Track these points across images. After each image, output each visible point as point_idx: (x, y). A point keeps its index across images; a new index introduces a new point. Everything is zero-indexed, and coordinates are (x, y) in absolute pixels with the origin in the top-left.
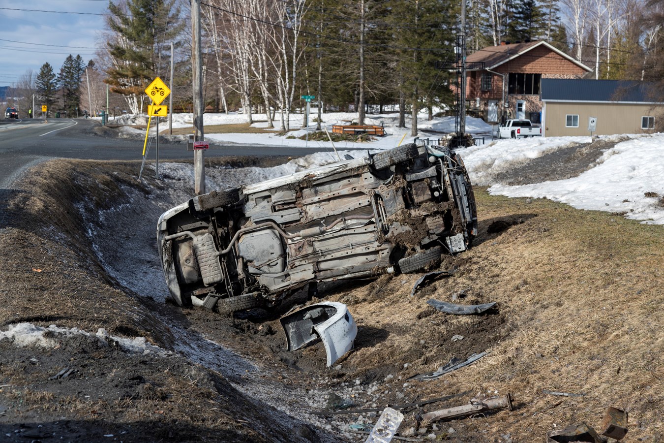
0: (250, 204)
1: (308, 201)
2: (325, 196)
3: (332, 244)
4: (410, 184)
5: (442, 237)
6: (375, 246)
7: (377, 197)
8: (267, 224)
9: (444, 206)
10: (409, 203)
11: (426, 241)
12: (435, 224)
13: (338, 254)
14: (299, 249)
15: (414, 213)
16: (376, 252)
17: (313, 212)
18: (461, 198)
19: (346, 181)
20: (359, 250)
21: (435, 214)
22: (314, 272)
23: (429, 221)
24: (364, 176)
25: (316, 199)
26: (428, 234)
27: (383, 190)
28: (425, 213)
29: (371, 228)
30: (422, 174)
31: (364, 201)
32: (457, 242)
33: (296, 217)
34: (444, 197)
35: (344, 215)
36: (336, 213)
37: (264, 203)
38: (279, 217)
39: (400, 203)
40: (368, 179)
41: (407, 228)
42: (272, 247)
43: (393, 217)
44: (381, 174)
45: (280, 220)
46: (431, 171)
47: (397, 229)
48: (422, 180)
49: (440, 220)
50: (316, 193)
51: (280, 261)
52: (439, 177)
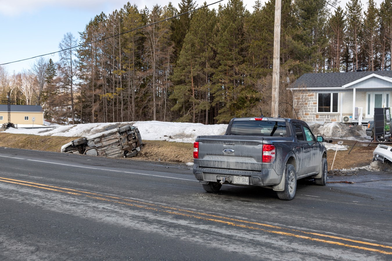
0: (89, 142)
1: (103, 141)
2: (108, 139)
3: (109, 152)
4: (128, 135)
5: (136, 148)
6: (121, 151)
7: (121, 139)
8: (94, 147)
9: (136, 140)
10: (128, 140)
11: (133, 149)
13: (112, 154)
14: (102, 153)
15: (130, 142)
16: (121, 153)
17: (105, 143)
18: (139, 138)
19: (112, 135)
20: (117, 153)
21: (134, 142)
23: (133, 144)
24: (117, 134)
25: (105, 140)
26: (133, 147)
27: (122, 137)
28: (132, 142)
29: (119, 147)
31: (117, 140)
32: (139, 149)
33: (101, 145)
34: (136, 138)
35: (112, 144)
36: (111, 143)
37: (92, 142)
38: (97, 145)
39: (126, 140)
40: (118, 135)
41: (128, 146)
42: (95, 153)
43: (125, 144)
44: (121, 133)
45: (97, 146)
47: (126, 147)
49: (135, 144)
50: (105, 139)
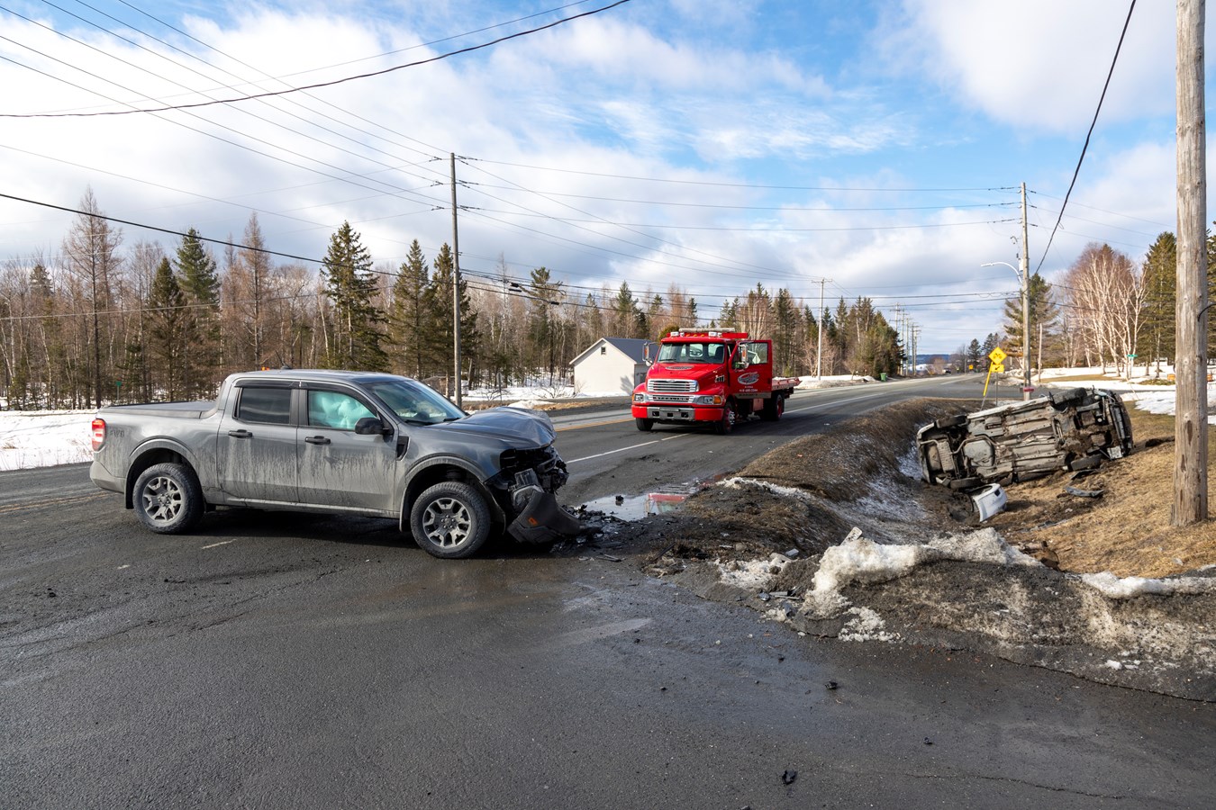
0: (972, 424)
1: (1010, 423)
2: (1020, 421)
3: (1025, 450)
4: (1079, 413)
5: (1104, 448)
6: (1054, 452)
7: (1056, 421)
8: (983, 437)
9: (1105, 428)
10: (1079, 426)
11: (1091, 450)
12: (1098, 440)
13: (1029, 457)
14: (1003, 453)
15: (1082, 432)
16: (1055, 456)
17: (1013, 430)
18: (1118, 423)
19: (1035, 412)
20: (1043, 455)
21: (1097, 433)
22: (1013, 467)
23: (1093, 437)
24: (1047, 408)
25: (1015, 422)
26: (1092, 445)
27: (1060, 417)
28: (1090, 433)
29: (1052, 441)
30: (1088, 407)
31: (1047, 424)
32: (1116, 452)
33: (1001, 433)
34: (1106, 422)
35: (1033, 433)
36: (1028, 431)
37: (981, 424)
38: (991, 433)
39: (1072, 426)
40: (1050, 410)
41: (1078, 442)
42: (985, 451)
43: (1067, 434)
44: (1058, 407)
45: (990, 435)
46: (1095, 405)
47: (1070, 442)
48: (1088, 411)
49: (1102, 437)
50: (1015, 418)
51: (990, 459)
52: (1101, 408)
